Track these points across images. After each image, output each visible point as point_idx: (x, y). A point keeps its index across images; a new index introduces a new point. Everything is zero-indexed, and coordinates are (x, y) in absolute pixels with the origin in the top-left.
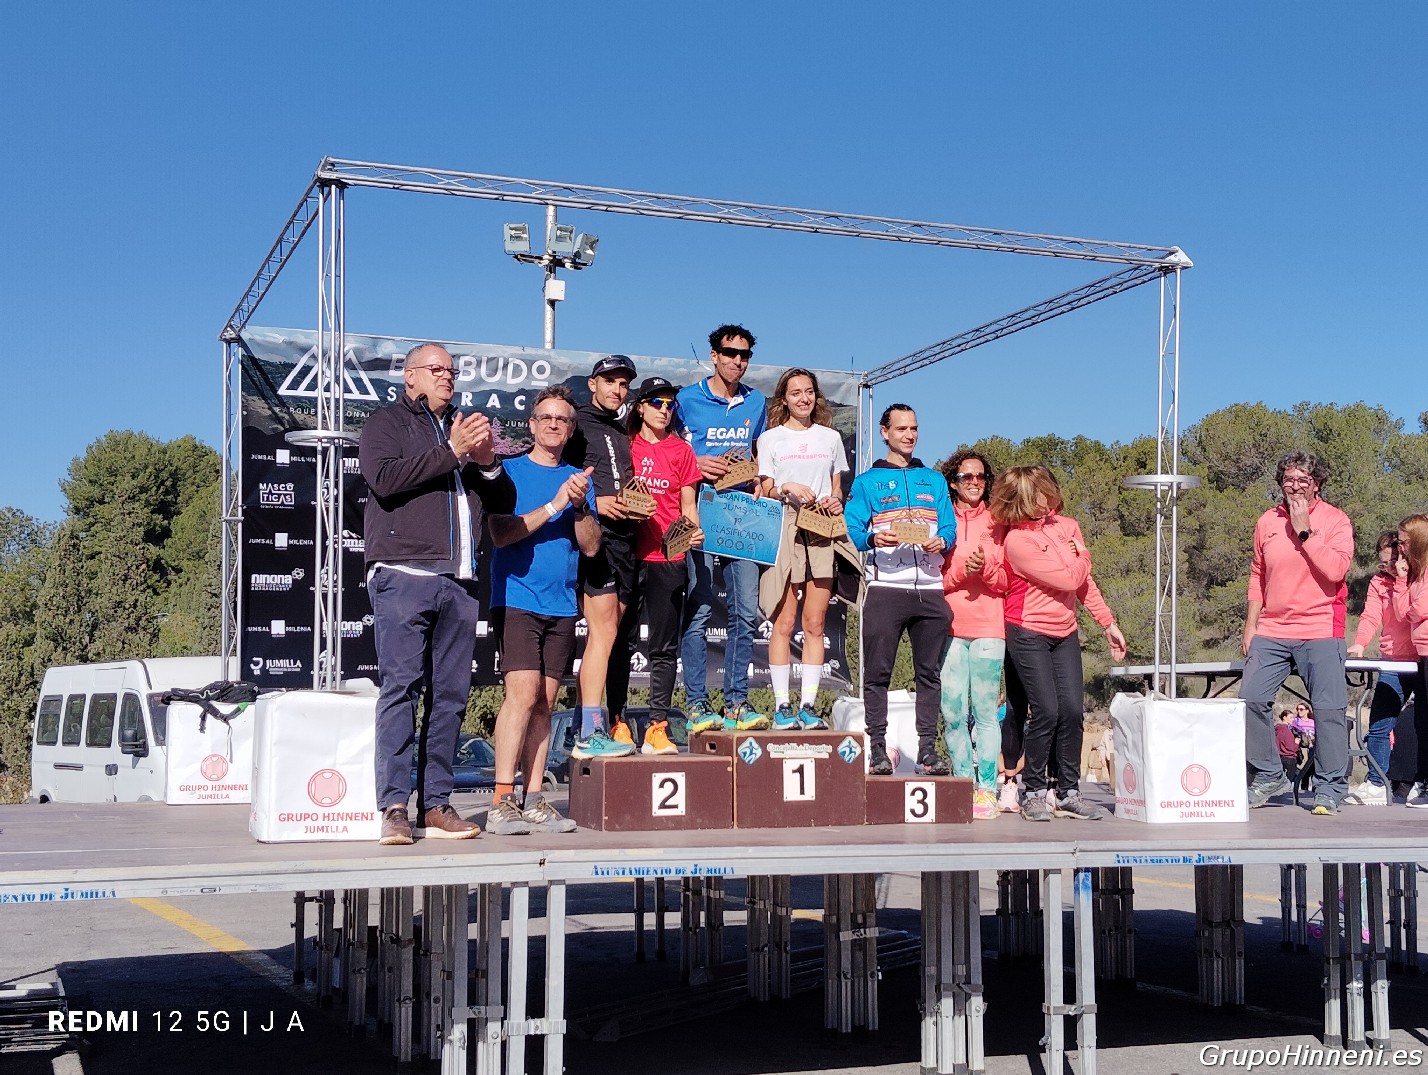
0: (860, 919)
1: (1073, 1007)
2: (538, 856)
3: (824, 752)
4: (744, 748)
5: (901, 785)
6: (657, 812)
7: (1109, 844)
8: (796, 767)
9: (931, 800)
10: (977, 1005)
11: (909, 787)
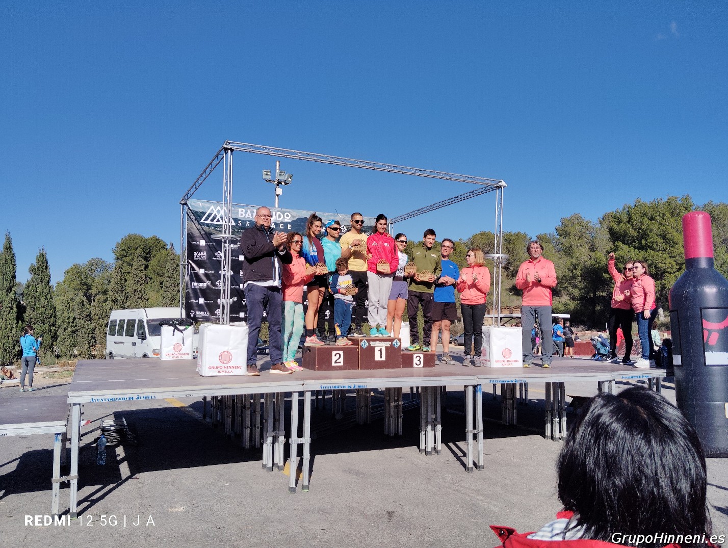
0: (396, 398)
1: (476, 430)
2: (302, 382)
3: (388, 344)
4: (362, 343)
5: (412, 355)
6: (334, 364)
7: (488, 376)
8: (379, 349)
9: (422, 360)
10: (439, 427)
11: (415, 356)
